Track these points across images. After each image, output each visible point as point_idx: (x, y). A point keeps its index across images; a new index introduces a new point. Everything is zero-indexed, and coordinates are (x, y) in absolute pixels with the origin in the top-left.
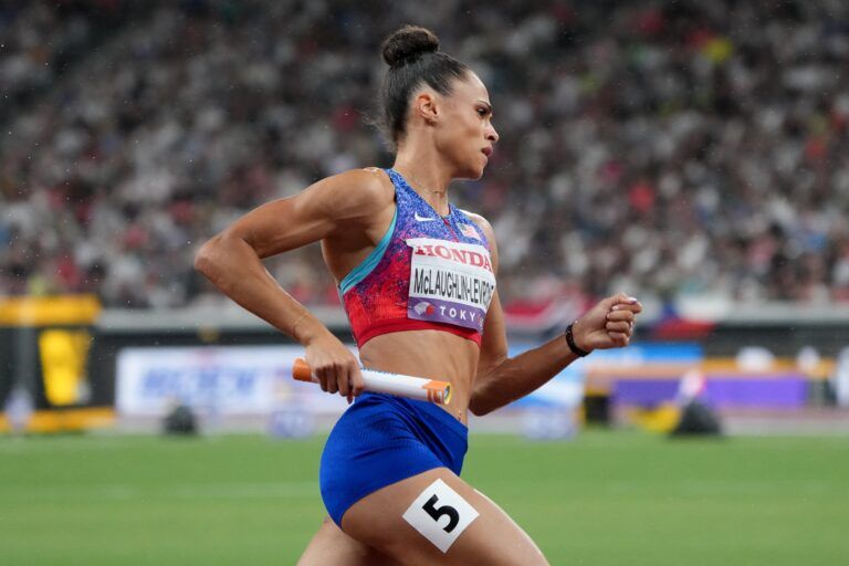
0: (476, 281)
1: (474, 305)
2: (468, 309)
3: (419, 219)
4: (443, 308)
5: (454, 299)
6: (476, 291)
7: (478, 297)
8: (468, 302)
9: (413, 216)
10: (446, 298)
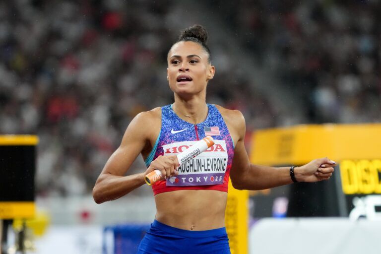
0: (208, 160)
1: (207, 172)
2: (202, 176)
3: (173, 132)
4: (184, 179)
5: (191, 172)
6: (208, 165)
7: (210, 167)
8: (203, 172)
9: (170, 132)
10: (186, 173)
